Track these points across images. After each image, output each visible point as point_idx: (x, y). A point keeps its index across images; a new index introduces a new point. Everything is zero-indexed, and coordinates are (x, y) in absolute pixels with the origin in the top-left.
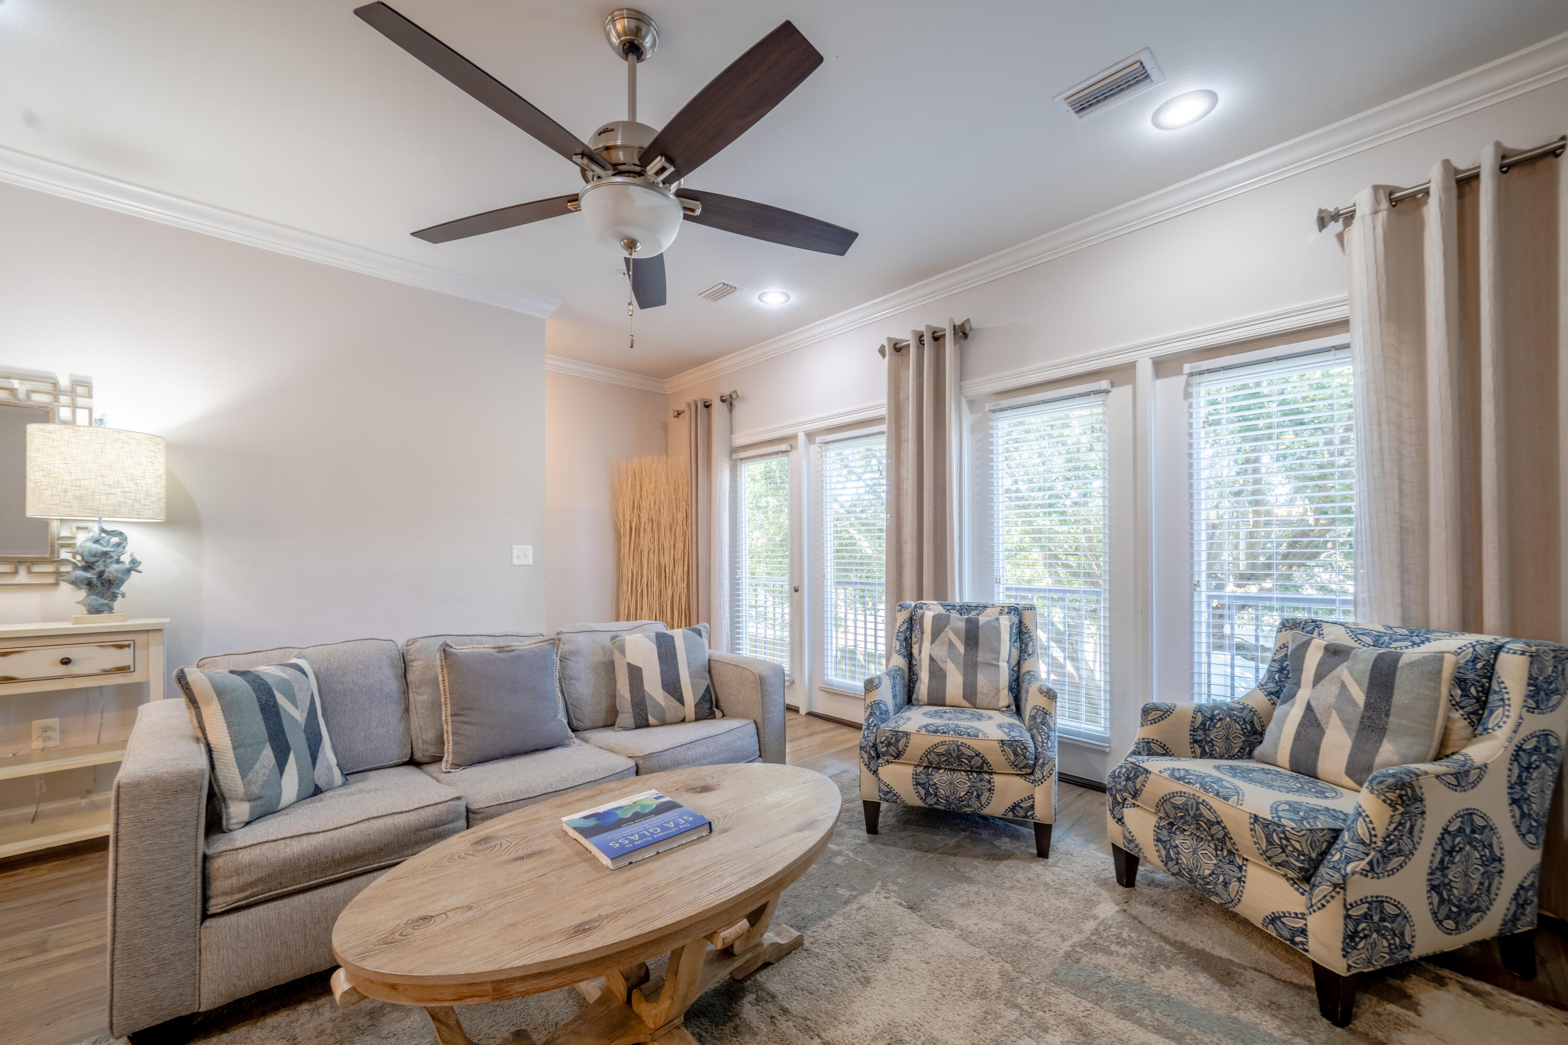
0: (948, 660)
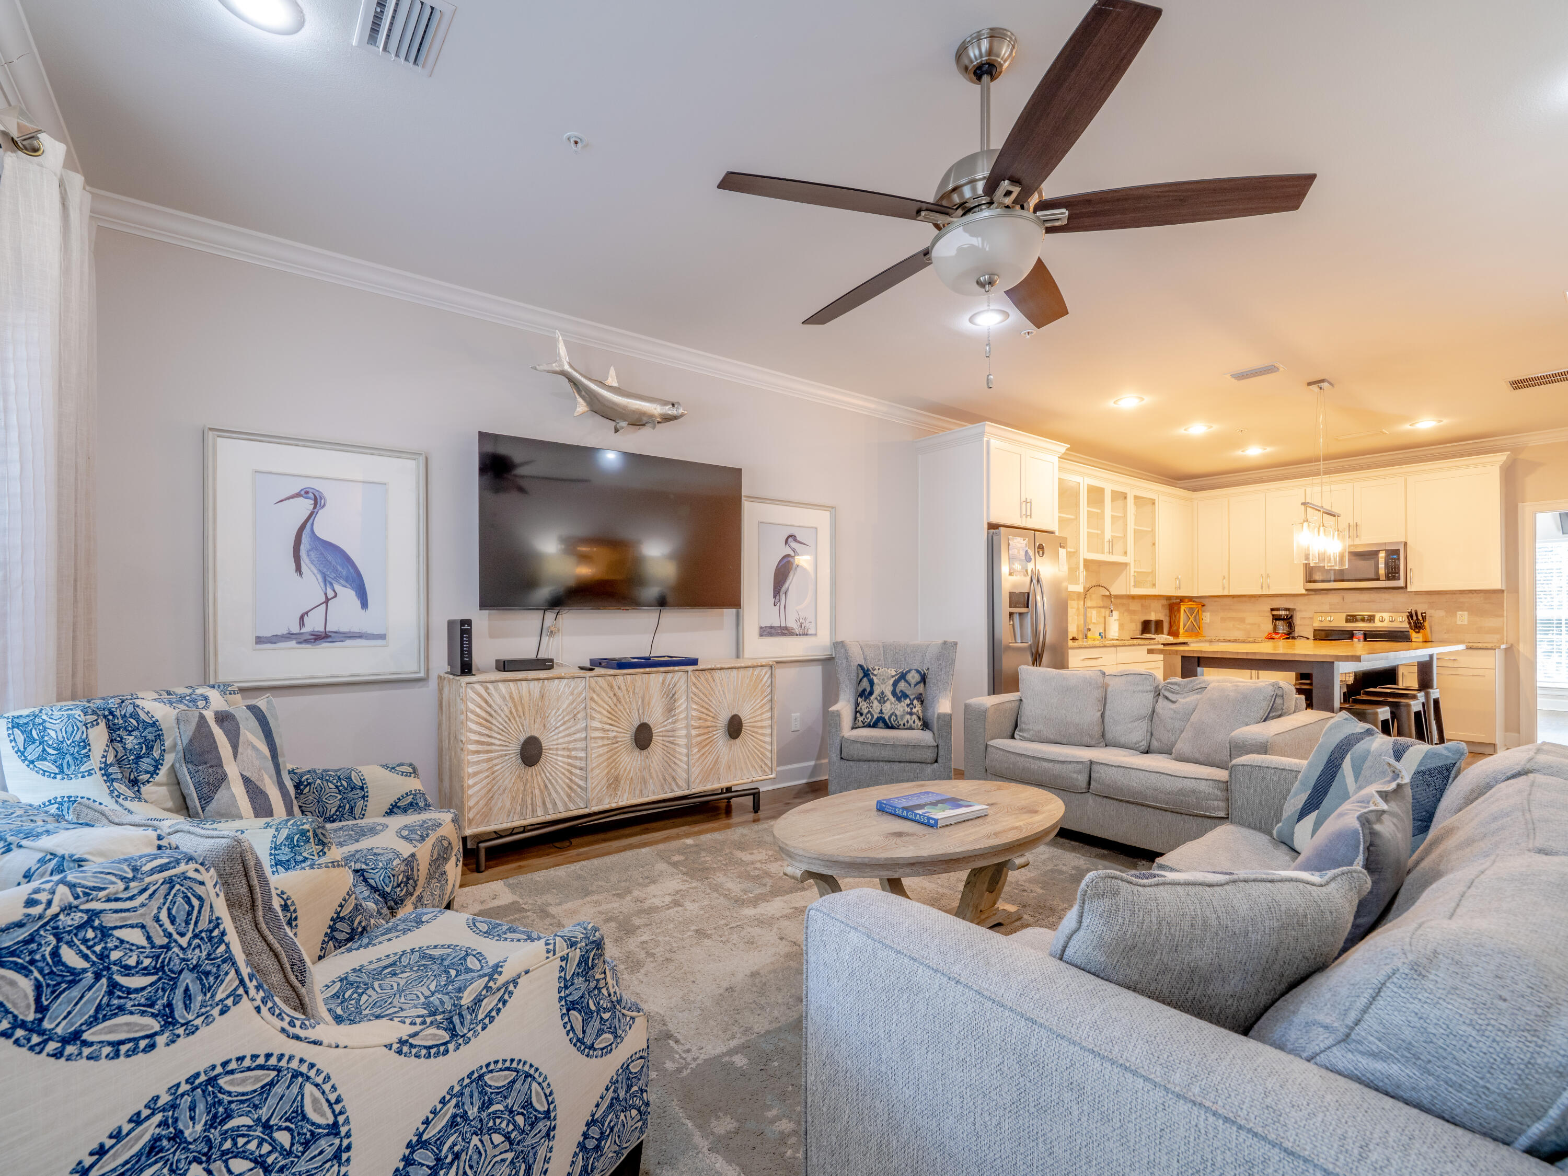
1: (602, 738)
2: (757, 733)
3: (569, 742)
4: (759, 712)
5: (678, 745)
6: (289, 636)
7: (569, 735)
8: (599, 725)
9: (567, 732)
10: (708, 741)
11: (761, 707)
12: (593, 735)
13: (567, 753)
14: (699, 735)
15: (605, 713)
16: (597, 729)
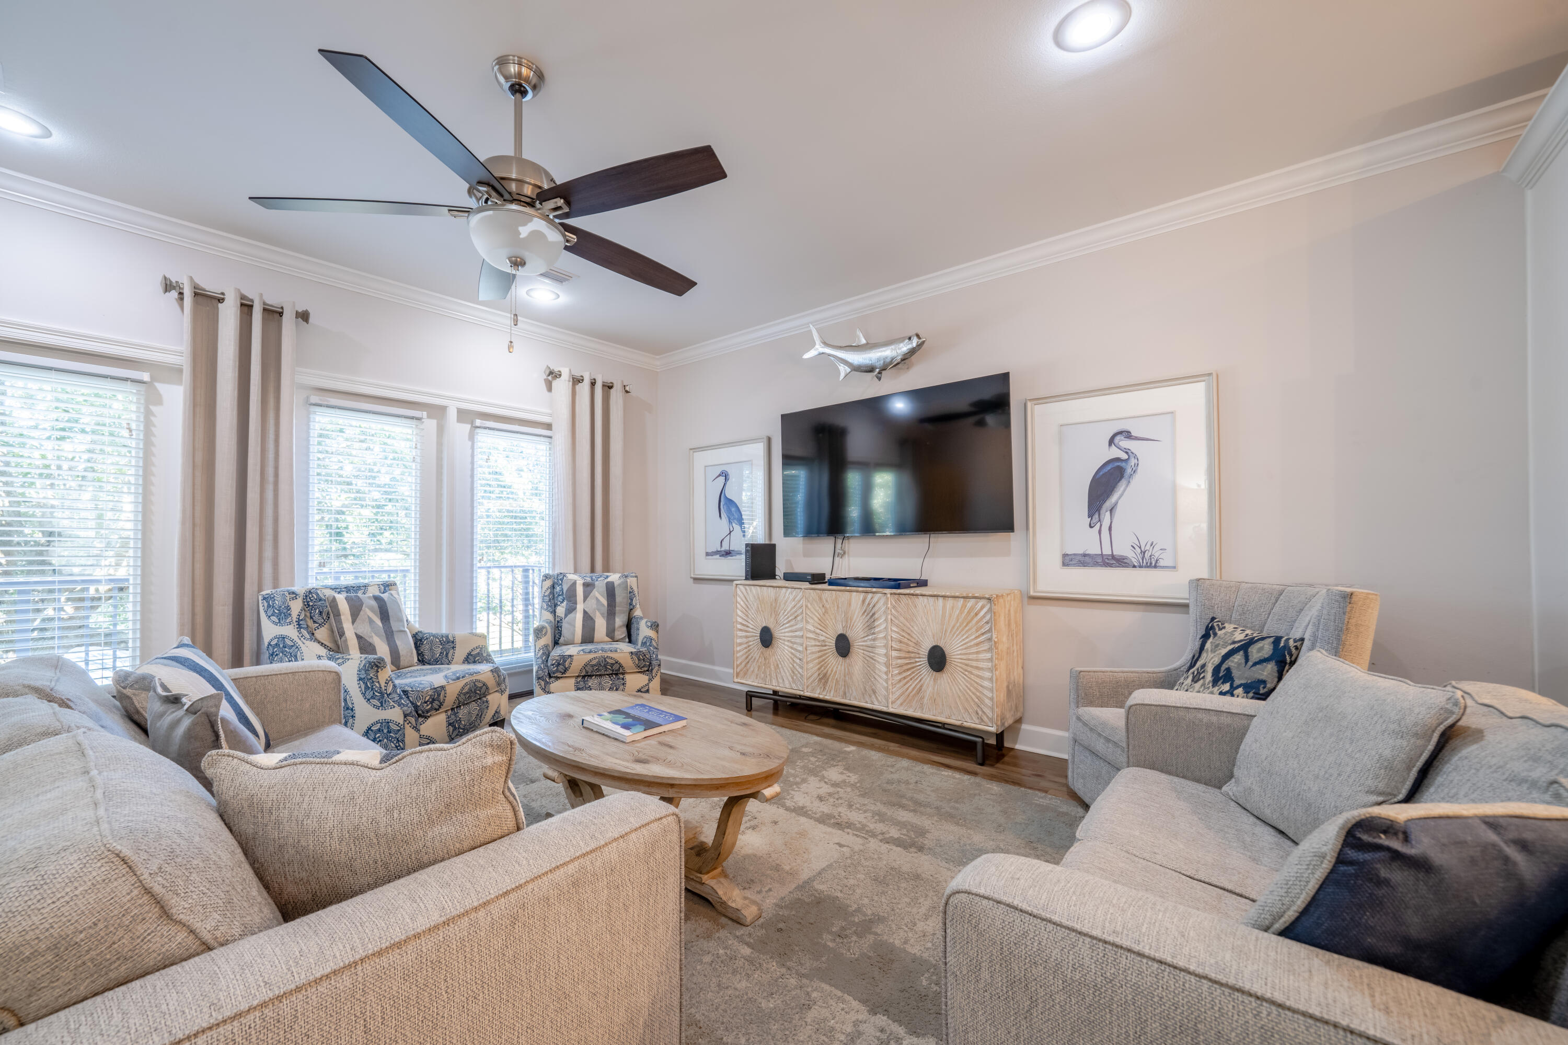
0: (373, 634)
1: (815, 639)
2: (971, 673)
3: (792, 637)
4: (974, 650)
5: (878, 662)
6: (717, 553)
7: (792, 631)
8: (812, 628)
9: (790, 629)
10: (909, 666)
11: (977, 644)
12: (808, 636)
13: (791, 645)
14: (900, 658)
15: (816, 619)
16: (810, 631)
